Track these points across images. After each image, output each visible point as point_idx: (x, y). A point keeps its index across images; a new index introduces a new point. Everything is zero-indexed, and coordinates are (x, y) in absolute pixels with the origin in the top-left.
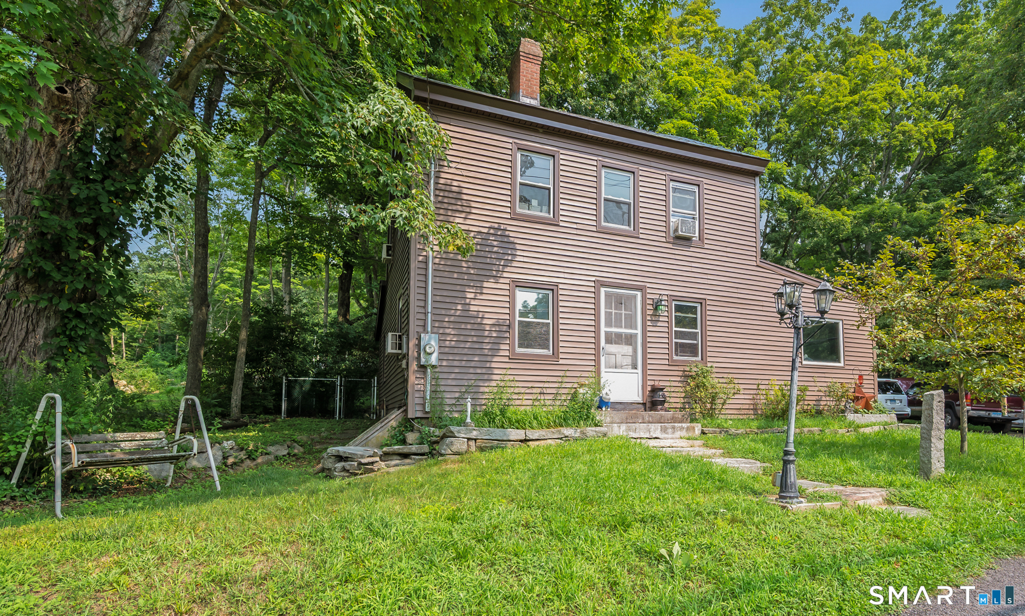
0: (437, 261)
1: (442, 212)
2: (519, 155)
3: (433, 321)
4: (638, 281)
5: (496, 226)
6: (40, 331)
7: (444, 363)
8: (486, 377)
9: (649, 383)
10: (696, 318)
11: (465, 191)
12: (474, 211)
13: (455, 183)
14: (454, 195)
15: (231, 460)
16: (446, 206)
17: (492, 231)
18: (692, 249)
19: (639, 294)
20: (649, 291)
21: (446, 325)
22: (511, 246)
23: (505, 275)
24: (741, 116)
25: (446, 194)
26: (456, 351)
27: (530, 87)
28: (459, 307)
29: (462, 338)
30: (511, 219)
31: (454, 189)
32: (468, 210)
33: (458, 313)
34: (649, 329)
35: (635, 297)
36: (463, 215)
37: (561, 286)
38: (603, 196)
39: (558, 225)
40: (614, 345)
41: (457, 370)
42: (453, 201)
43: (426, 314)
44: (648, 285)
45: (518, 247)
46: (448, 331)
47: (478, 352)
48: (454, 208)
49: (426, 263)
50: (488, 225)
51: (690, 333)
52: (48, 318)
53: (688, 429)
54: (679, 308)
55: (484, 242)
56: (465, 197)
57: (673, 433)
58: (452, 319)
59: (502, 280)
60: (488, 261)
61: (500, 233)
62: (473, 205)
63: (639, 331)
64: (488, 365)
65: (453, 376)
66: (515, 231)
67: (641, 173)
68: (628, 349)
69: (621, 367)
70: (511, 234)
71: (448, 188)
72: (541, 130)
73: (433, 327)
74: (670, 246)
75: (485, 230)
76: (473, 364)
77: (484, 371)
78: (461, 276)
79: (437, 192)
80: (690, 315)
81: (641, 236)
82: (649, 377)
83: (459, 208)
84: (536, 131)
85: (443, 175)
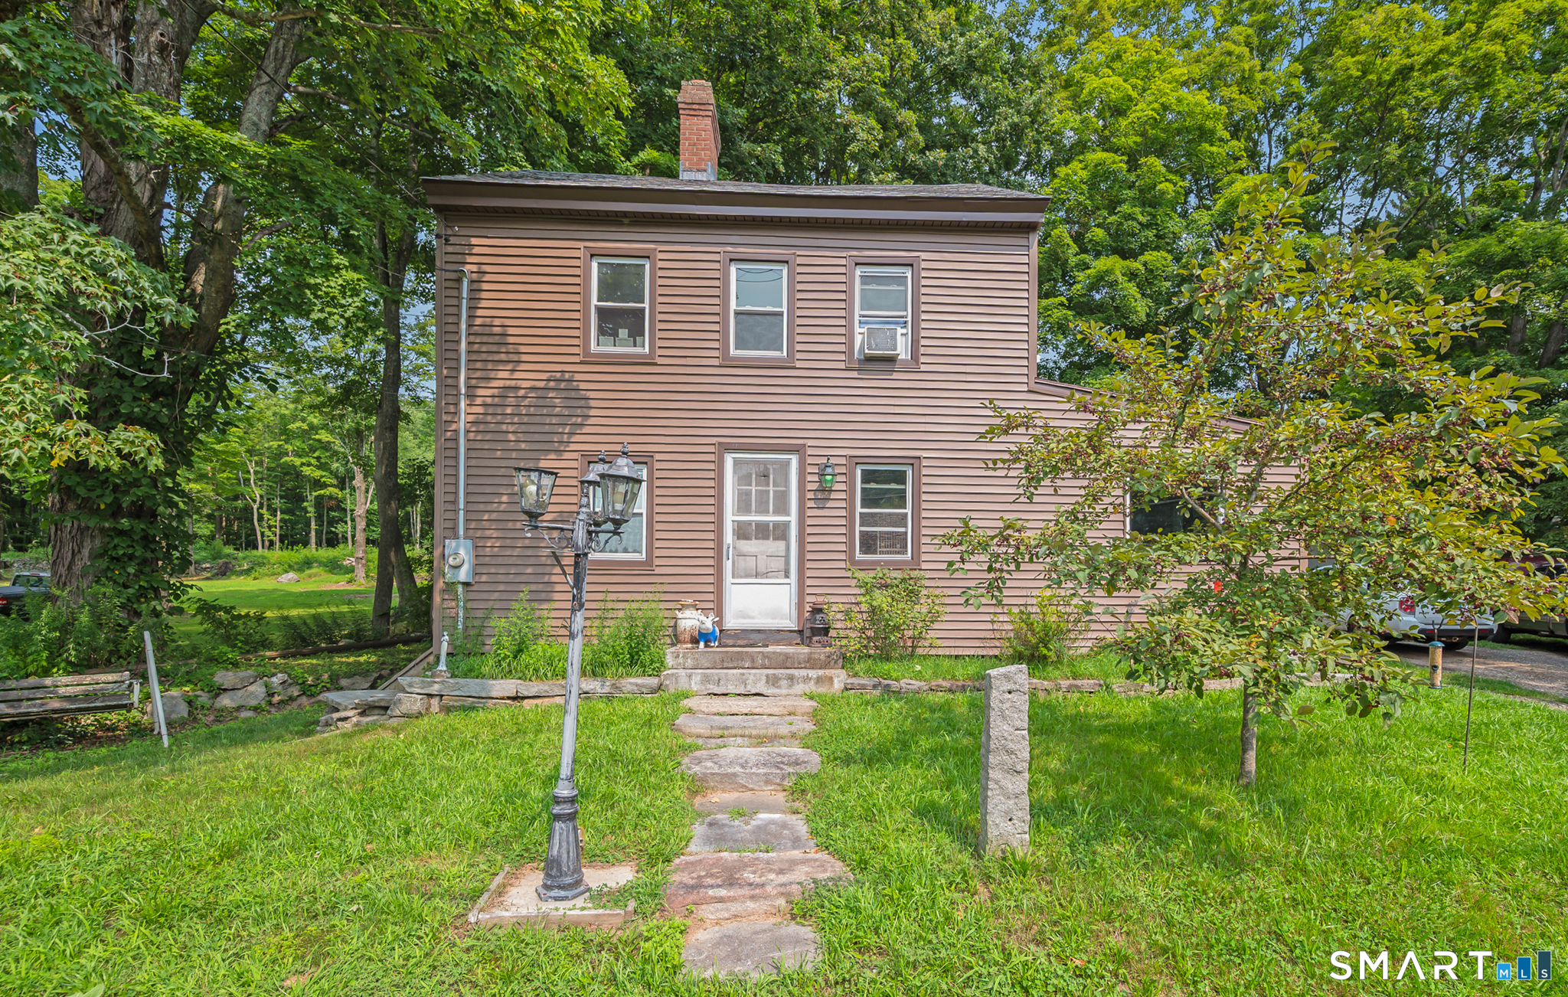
0: (472, 436)
1: (479, 365)
2: (595, 265)
3: (467, 521)
4: (794, 438)
5: (558, 375)
6: (86, 552)
7: (484, 578)
8: (543, 596)
9: (809, 599)
10: (904, 491)
11: (511, 331)
12: (524, 358)
13: (497, 322)
14: (496, 339)
15: (276, 699)
16: (484, 356)
17: (552, 384)
18: (895, 376)
19: (794, 460)
20: (810, 451)
21: (486, 524)
22: (582, 403)
23: (572, 447)
24: (1209, 124)
25: (485, 339)
26: (500, 561)
27: (696, 154)
28: (505, 499)
29: (508, 542)
30: (582, 363)
31: (497, 330)
32: (515, 357)
33: (503, 507)
34: (809, 513)
35: (788, 463)
36: (510, 367)
37: (657, 457)
38: (733, 305)
39: (656, 364)
40: (754, 541)
41: (501, 587)
42: (494, 348)
43: (456, 511)
44: (810, 443)
45: (593, 403)
46: (488, 533)
47: (532, 561)
48: (497, 357)
49: (456, 440)
50: (545, 376)
51: (890, 514)
52: (92, 537)
53: (819, 680)
54: (868, 477)
55: (541, 402)
56: (511, 340)
57: (790, 686)
58: (494, 516)
59: (567, 455)
60: (547, 428)
61: (565, 385)
62: (523, 349)
63: (793, 518)
64: (546, 579)
65: (496, 596)
66: (586, 380)
67: (799, 260)
68: (776, 546)
69: (766, 575)
70: (582, 386)
71: (487, 330)
72: (626, 221)
73: (467, 529)
74: (855, 374)
75: (542, 384)
76: (523, 578)
77: (540, 587)
78: (506, 455)
79: (472, 339)
80: (893, 486)
81: (798, 364)
82: (809, 590)
83: (503, 357)
84: (620, 224)
85: (479, 312)
